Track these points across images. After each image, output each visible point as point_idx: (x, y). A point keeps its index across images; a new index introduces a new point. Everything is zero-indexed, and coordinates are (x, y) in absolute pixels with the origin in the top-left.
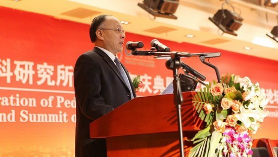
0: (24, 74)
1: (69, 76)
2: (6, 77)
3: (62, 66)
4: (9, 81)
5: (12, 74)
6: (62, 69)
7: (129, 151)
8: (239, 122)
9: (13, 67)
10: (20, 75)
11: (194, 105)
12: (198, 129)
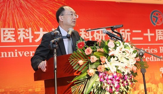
0: (99, 36)
1: (127, 35)
2: (89, 39)
3: (123, 30)
5: (92, 37)
6: (122, 31)
8: (107, 69)
9: (93, 33)
10: (97, 37)
11: (70, 61)
12: (78, 74)
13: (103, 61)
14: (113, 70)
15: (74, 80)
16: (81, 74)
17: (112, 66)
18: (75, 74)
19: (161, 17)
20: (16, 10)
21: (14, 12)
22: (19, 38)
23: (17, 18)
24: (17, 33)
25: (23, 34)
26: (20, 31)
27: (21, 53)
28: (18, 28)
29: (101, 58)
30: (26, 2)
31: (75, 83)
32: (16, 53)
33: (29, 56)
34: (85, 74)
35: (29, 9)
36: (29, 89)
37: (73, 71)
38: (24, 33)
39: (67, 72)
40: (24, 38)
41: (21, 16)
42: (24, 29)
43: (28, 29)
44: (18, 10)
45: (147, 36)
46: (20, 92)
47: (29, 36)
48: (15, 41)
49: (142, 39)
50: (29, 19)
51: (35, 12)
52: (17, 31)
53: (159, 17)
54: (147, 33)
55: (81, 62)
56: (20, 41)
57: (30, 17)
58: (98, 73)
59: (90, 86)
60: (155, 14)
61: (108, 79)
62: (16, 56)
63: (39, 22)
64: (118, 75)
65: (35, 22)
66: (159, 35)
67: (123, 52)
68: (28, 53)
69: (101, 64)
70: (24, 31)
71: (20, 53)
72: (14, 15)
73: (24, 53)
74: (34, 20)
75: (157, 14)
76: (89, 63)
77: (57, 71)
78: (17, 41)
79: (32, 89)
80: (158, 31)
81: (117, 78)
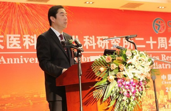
0: (103, 44)
2: (92, 46)
4: (94, 48)
5: (95, 44)
7: (74, 92)
8: (125, 76)
9: (96, 40)
10: (100, 44)
11: (92, 68)
12: (99, 80)
13: (122, 68)
14: (130, 76)
15: (96, 85)
16: (102, 79)
17: (129, 72)
18: (96, 80)
19: (163, 24)
20: (21, 17)
21: (20, 18)
22: (24, 45)
23: (22, 25)
24: (22, 40)
25: (29, 41)
26: (25, 38)
27: (27, 59)
28: (24, 34)
29: (120, 66)
30: (31, 9)
31: (96, 88)
32: (22, 59)
33: (34, 62)
34: (106, 80)
35: (34, 16)
36: (35, 95)
37: (95, 77)
38: (29, 39)
39: (89, 78)
40: (29, 45)
41: (26, 22)
42: (29, 36)
43: (33, 36)
44: (23, 16)
45: (150, 44)
46: (26, 98)
47: (34, 43)
48: (20, 48)
49: (144, 46)
50: (34, 26)
51: (39, 19)
52: (23, 37)
53: (162, 25)
54: (149, 40)
55: (102, 69)
56: (26, 47)
57: (35, 23)
58: (116, 79)
59: (110, 91)
60: (157, 22)
61: (126, 85)
62: (22, 62)
63: (44, 28)
64: (135, 81)
65: (39, 29)
66: (161, 42)
67: (139, 60)
68: (33, 60)
69: (120, 71)
70: (29, 37)
71: (25, 59)
72: (20, 22)
73: (29, 59)
74: (38, 27)
75: (159, 22)
76: (109, 70)
77: (81, 77)
78: (23, 47)
79: (38, 95)
80: (160, 39)
81: (134, 84)
